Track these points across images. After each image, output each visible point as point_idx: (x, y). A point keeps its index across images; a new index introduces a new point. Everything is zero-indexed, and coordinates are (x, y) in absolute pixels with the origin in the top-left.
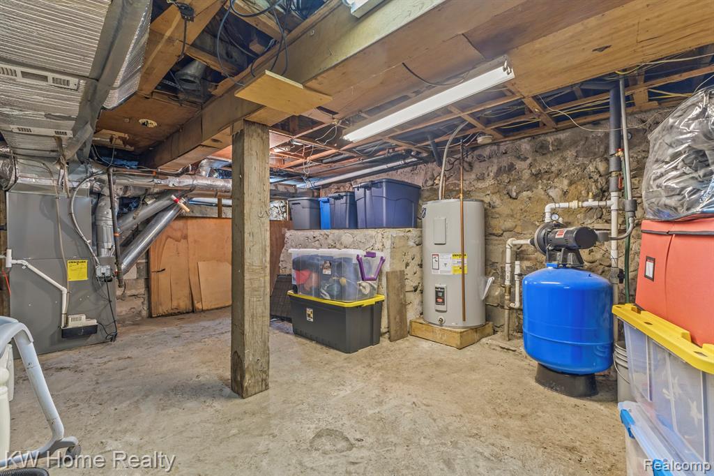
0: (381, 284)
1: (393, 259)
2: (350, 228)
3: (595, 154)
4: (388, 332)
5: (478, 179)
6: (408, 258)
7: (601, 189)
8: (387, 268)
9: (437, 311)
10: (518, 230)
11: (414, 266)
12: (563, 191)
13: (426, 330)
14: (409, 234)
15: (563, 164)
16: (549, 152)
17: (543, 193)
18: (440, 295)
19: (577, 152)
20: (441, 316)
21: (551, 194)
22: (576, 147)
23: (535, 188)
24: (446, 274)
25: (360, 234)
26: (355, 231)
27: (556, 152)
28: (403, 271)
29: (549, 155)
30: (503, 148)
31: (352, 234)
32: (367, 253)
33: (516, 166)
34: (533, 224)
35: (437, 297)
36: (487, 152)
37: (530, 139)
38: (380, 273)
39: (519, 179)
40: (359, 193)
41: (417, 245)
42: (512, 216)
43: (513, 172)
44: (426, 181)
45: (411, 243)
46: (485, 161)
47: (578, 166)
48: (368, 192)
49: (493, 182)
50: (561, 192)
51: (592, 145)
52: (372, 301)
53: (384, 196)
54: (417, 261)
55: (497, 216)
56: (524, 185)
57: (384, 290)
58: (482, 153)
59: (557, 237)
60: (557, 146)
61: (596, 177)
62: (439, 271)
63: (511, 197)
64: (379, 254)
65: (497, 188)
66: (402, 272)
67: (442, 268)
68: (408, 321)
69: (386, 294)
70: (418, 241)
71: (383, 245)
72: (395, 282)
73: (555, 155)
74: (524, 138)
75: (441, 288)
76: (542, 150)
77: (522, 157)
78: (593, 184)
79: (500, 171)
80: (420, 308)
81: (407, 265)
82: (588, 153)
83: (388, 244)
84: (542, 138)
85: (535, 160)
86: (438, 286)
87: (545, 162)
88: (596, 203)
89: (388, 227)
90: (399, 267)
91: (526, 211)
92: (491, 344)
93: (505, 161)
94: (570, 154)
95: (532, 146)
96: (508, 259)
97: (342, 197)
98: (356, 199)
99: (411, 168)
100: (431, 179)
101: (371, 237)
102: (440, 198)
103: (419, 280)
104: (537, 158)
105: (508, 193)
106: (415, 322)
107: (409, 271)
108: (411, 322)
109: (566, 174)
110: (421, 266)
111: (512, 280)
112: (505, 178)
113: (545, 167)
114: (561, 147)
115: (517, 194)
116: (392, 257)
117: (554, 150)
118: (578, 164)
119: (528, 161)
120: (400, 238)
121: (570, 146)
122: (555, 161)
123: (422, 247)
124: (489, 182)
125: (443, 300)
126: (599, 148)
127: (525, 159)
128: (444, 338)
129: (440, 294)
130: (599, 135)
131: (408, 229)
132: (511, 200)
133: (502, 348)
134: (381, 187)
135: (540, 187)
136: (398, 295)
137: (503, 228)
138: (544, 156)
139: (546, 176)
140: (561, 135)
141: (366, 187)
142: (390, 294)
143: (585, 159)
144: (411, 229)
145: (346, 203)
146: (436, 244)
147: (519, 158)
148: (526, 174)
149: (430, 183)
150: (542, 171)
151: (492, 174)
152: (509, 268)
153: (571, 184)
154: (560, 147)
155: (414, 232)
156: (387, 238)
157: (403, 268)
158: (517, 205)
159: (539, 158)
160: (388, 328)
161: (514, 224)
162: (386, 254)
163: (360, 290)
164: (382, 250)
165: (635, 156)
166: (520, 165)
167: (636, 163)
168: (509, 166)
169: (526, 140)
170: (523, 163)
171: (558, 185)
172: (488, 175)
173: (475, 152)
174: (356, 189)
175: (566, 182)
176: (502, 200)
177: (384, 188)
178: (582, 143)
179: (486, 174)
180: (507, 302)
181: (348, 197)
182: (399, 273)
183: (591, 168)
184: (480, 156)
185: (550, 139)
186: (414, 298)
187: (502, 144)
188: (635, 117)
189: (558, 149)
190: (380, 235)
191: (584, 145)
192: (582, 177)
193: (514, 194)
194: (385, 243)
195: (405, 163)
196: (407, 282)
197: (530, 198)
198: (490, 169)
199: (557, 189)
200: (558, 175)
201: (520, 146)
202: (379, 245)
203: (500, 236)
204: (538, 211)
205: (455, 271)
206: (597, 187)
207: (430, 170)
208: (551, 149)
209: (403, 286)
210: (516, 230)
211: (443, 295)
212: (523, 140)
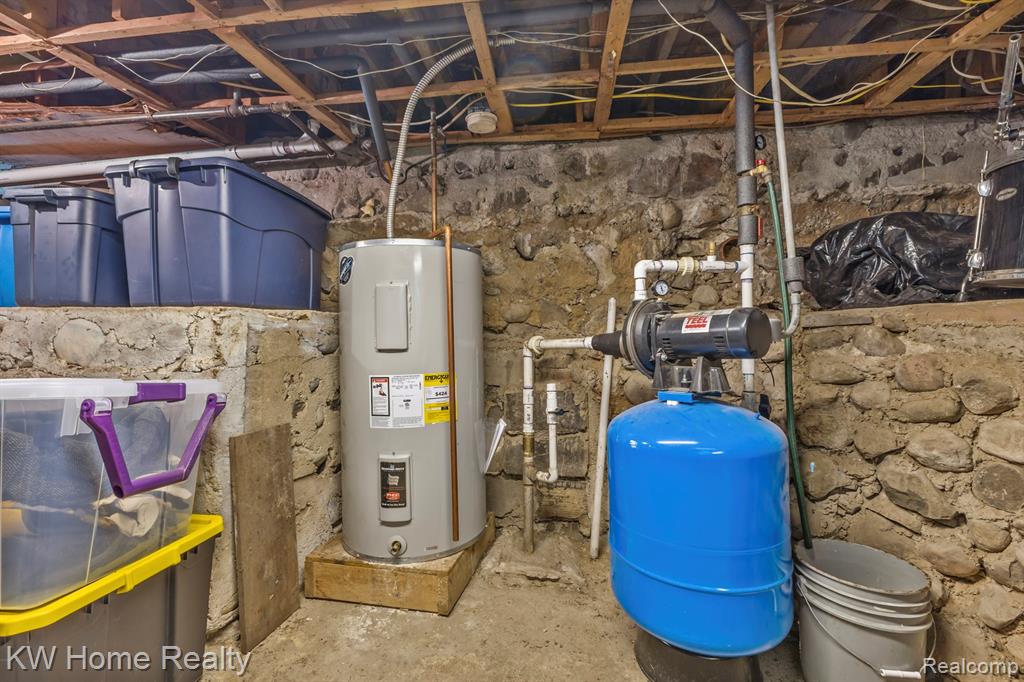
0: (210, 480)
1: (255, 395)
2: (95, 302)
3: (656, 191)
4: (237, 618)
5: (458, 213)
6: (302, 388)
7: (663, 252)
8: (232, 424)
9: (384, 523)
10: (535, 320)
11: (316, 408)
12: (610, 250)
13: (352, 578)
14: (302, 325)
15: (608, 202)
16: (585, 177)
17: (577, 251)
18: (393, 484)
19: (629, 182)
20: (397, 535)
21: (590, 254)
22: (628, 175)
23: (564, 241)
24: (407, 426)
25: (127, 322)
26: (114, 314)
27: (597, 179)
28: (288, 426)
29: (585, 183)
30: (506, 155)
31: (99, 322)
32: (141, 387)
33: (531, 196)
34: (561, 310)
35: (385, 487)
36: (476, 157)
37: (553, 146)
38: (204, 446)
39: (536, 221)
40: (132, 195)
41: (324, 353)
42: (525, 292)
43: (525, 207)
44: (341, 207)
45: (309, 349)
46: (470, 177)
47: (633, 207)
48: (164, 195)
49: (488, 221)
50: (607, 252)
51: (651, 174)
52: (169, 555)
53: (224, 208)
54: (326, 392)
55: (497, 291)
56: (545, 234)
57: (221, 497)
58: (465, 162)
59: (684, 331)
60: (598, 168)
61: (657, 230)
62: (390, 419)
63: (522, 256)
64: (199, 388)
65: (497, 235)
66: (284, 432)
67: (398, 411)
68: (301, 564)
69: (228, 510)
70: (326, 340)
71: (219, 356)
72: (261, 465)
73: (595, 184)
74: (544, 142)
75: (397, 465)
76: (573, 169)
77: (541, 179)
78: (654, 241)
79: (499, 204)
80: (332, 513)
81: (298, 406)
82: (646, 188)
83: (236, 352)
84: (574, 148)
85: (563, 188)
86: (387, 457)
87: (581, 194)
88: (721, 265)
89: (235, 302)
90: (272, 416)
91: (549, 285)
92: (506, 574)
93: (511, 183)
94: (619, 184)
95: (557, 162)
96: (528, 380)
97: (64, 201)
98: (120, 213)
99: (302, 172)
100: (353, 203)
101: (176, 332)
102: (390, 234)
103: (329, 442)
104: (566, 184)
105: (516, 248)
106: (323, 560)
107: (302, 423)
108: (309, 562)
109: (614, 220)
110: (335, 405)
111: (540, 424)
112: (511, 216)
113: (580, 203)
114: (605, 171)
115: (534, 250)
116: (251, 390)
117: (593, 175)
118: (632, 203)
119: (552, 189)
120: (278, 334)
121: (619, 171)
122: (595, 193)
123: (338, 358)
124: (481, 221)
125: (403, 494)
126: (660, 180)
127: (546, 184)
128: (405, 594)
129: (394, 481)
130: (660, 158)
131: (300, 312)
132: (523, 262)
133: (530, 578)
134: (214, 181)
135: (573, 239)
136: (271, 499)
137: (508, 316)
138: (578, 183)
139: (583, 220)
140: (605, 149)
141: (156, 177)
142: (243, 505)
143: (642, 198)
144: (308, 313)
145: (81, 223)
146: (380, 351)
147: (535, 180)
148: (548, 212)
149: (351, 211)
150: (575, 211)
151: (485, 206)
152: (531, 398)
153: (622, 238)
154: (603, 169)
155: (315, 321)
156: (235, 333)
157: (287, 418)
158: (533, 273)
159: (569, 185)
160: (236, 606)
161: (527, 308)
162: (228, 386)
163: (111, 530)
164: (215, 374)
165: (711, 200)
166: (536, 194)
167: (710, 213)
168: (516, 194)
169: (547, 146)
170: (542, 190)
171: (601, 238)
172: (478, 208)
173: (452, 157)
174: (118, 182)
175: (614, 234)
176: (506, 260)
177: (224, 188)
178: (636, 168)
179: (474, 204)
180: (528, 470)
181: (90, 205)
182: (272, 434)
183: (651, 214)
184: (461, 166)
185: (587, 152)
186: (317, 493)
187: (504, 148)
188: (707, 138)
189: (600, 174)
190: (207, 327)
191: (639, 171)
192: (639, 229)
193: (528, 250)
194: (225, 353)
195: (289, 155)
196: (296, 454)
197: (556, 259)
198: (481, 195)
199: (600, 247)
200: (602, 221)
201: (537, 156)
202: (202, 358)
203: (501, 332)
204: (570, 285)
205: (431, 416)
206: (658, 245)
207: (350, 182)
208: (588, 173)
209: (286, 467)
210: (531, 320)
211: (402, 481)
212: (542, 147)
